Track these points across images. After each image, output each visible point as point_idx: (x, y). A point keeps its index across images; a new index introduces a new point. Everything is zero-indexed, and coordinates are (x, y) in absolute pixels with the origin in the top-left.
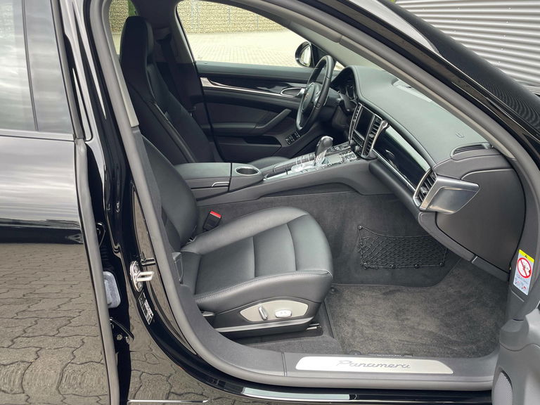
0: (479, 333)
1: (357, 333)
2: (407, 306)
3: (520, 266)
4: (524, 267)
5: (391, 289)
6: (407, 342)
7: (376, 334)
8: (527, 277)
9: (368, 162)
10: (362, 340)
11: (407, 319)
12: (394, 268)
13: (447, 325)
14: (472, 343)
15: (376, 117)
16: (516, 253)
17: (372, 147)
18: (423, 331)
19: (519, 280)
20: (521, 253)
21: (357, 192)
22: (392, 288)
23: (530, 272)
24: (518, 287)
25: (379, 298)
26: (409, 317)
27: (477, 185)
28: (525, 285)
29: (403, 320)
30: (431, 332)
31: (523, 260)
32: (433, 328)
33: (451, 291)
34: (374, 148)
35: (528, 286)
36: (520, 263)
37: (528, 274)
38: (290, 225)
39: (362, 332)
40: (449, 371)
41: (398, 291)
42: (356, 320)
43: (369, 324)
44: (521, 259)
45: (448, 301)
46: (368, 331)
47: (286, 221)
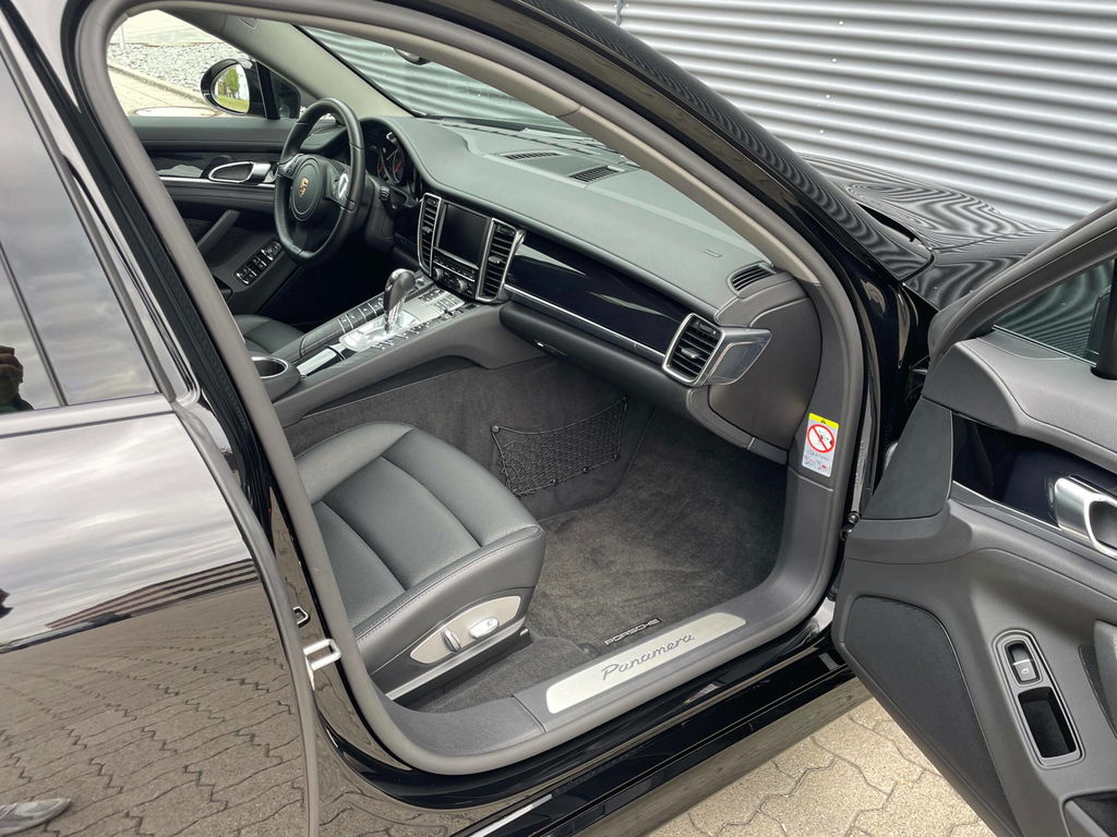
0: (718, 549)
1: (564, 615)
2: (597, 541)
3: (812, 436)
4: (821, 438)
5: (562, 520)
6: (637, 599)
7: (589, 604)
8: (827, 451)
9: (498, 309)
10: (577, 622)
11: (612, 562)
12: (557, 484)
13: (668, 553)
14: (716, 567)
15: (495, 223)
16: (804, 419)
17: (503, 282)
18: (645, 572)
19: (813, 458)
20: (813, 418)
21: (479, 365)
22: (563, 518)
23: (832, 443)
24: (812, 468)
25: (556, 543)
26: (612, 558)
27: (768, 331)
28: (825, 463)
29: (607, 566)
30: (655, 571)
31: (817, 428)
32: (653, 565)
33: (644, 495)
34: (507, 282)
35: (829, 464)
36: (812, 432)
37: (829, 446)
38: (390, 455)
39: (569, 610)
40: (739, 622)
41: (572, 519)
42: (548, 592)
43: (569, 592)
44: (813, 427)
45: (646, 512)
46: (576, 604)
47: (378, 453)
